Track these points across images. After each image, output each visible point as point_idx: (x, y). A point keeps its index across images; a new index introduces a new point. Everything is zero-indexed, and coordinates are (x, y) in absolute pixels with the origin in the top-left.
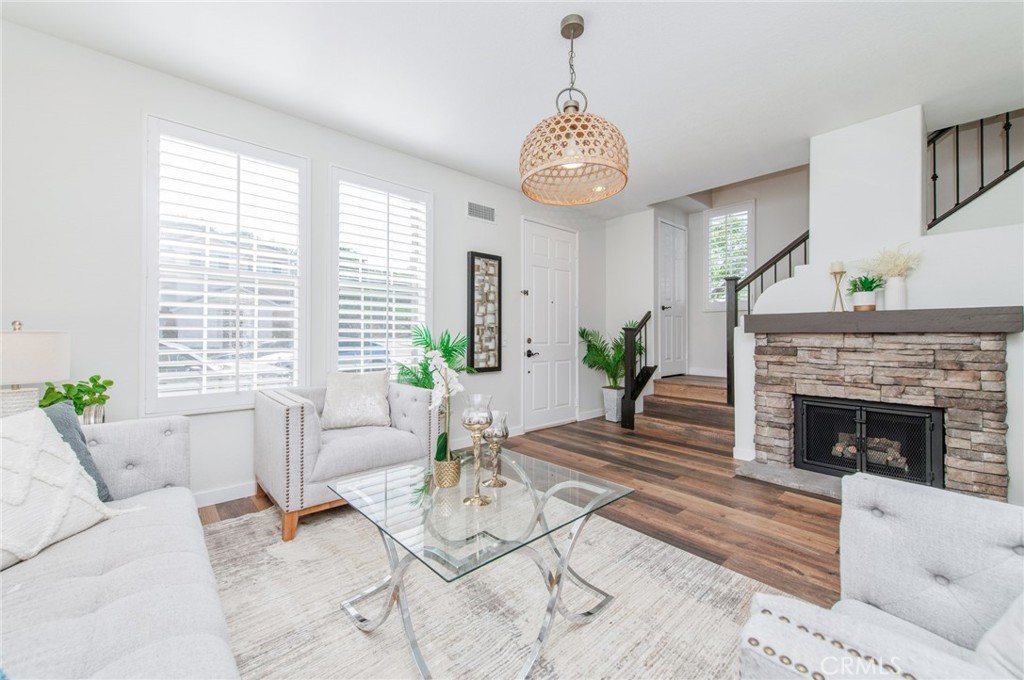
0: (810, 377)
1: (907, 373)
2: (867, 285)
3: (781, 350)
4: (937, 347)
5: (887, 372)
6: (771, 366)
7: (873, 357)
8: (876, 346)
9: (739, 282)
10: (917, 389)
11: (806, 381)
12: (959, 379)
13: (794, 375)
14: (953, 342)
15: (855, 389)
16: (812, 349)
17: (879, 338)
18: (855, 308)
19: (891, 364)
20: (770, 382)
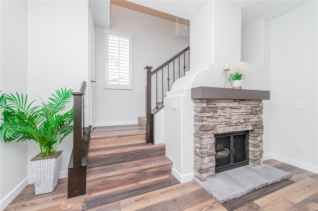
0: (222, 123)
1: (247, 117)
2: (238, 77)
3: (212, 109)
4: (253, 106)
5: (243, 117)
6: (208, 119)
7: (240, 111)
8: (241, 106)
9: (152, 70)
10: (249, 123)
11: (222, 126)
12: (256, 118)
13: (217, 123)
14: (256, 103)
15: (235, 126)
16: (223, 108)
17: (241, 102)
18: (233, 87)
19: (244, 114)
20: (208, 129)
